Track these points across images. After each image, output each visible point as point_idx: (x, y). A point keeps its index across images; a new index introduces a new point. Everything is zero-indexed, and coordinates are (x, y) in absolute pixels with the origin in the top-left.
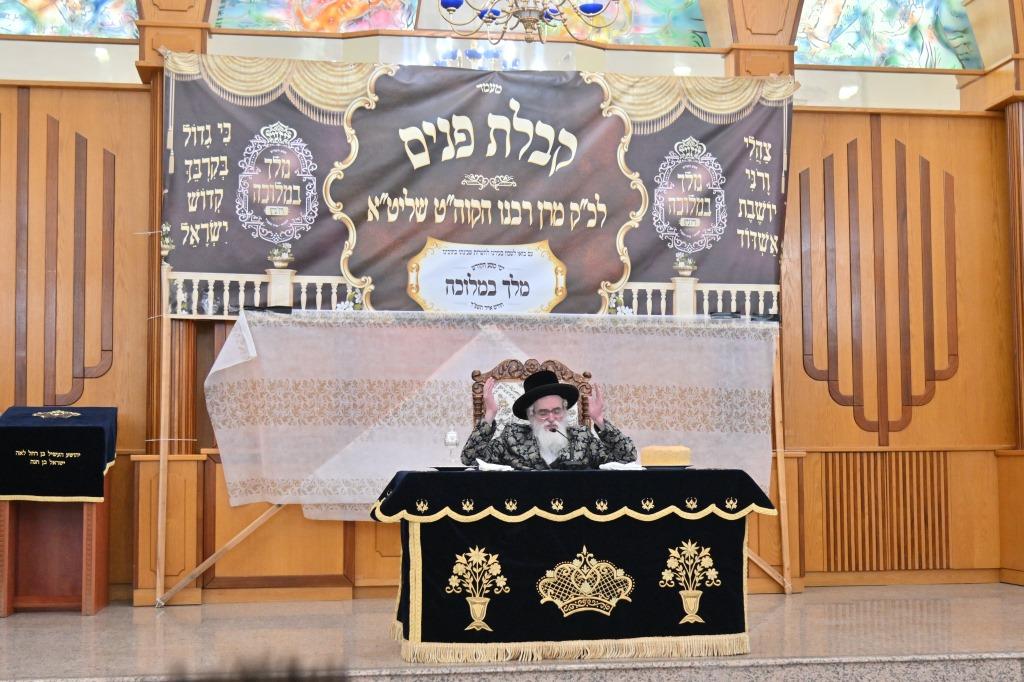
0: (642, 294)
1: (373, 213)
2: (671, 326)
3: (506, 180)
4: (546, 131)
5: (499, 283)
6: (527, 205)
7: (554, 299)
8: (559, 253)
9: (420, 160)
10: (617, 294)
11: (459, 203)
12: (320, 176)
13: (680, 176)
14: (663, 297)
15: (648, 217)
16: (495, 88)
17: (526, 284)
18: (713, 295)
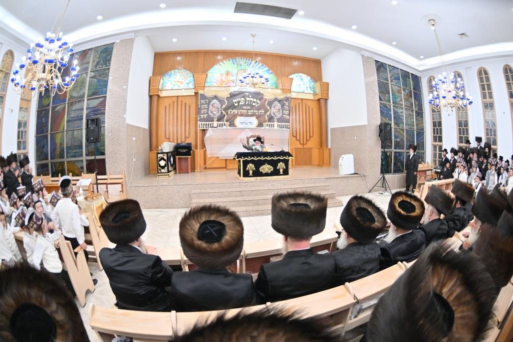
0: (269, 124)
1: (229, 113)
2: (274, 129)
3: (249, 107)
4: (255, 100)
5: (248, 123)
6: (252, 111)
7: (257, 125)
8: (257, 118)
9: (236, 105)
10: (266, 124)
11: (242, 111)
12: (221, 107)
13: (275, 107)
14: (273, 125)
15: (270, 113)
16: (247, 94)
17: (252, 123)
18: (280, 125)
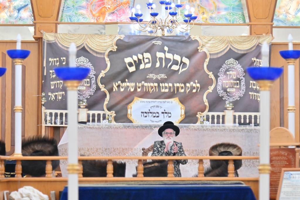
0: (213, 117)
1: (115, 88)
2: (224, 128)
3: (163, 76)
4: (178, 58)
5: (160, 113)
6: (171, 85)
7: (180, 119)
8: (182, 102)
9: (132, 69)
10: (204, 116)
11: (146, 84)
12: (96, 76)
13: (228, 73)
14: (221, 117)
15: (215, 88)
16: (159, 43)
17: (170, 113)
18: (240, 117)
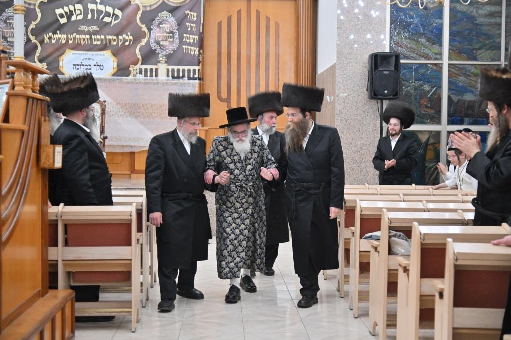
0: (146, 70)
1: (47, 40)
2: (157, 81)
3: (95, 28)
4: (109, 10)
5: (92, 65)
6: (103, 37)
7: (113, 71)
8: (115, 54)
9: (63, 21)
10: (136, 69)
11: (78, 36)
12: (27, 27)
13: (161, 26)
14: (154, 71)
15: (148, 42)
17: (103, 66)
18: (173, 70)
